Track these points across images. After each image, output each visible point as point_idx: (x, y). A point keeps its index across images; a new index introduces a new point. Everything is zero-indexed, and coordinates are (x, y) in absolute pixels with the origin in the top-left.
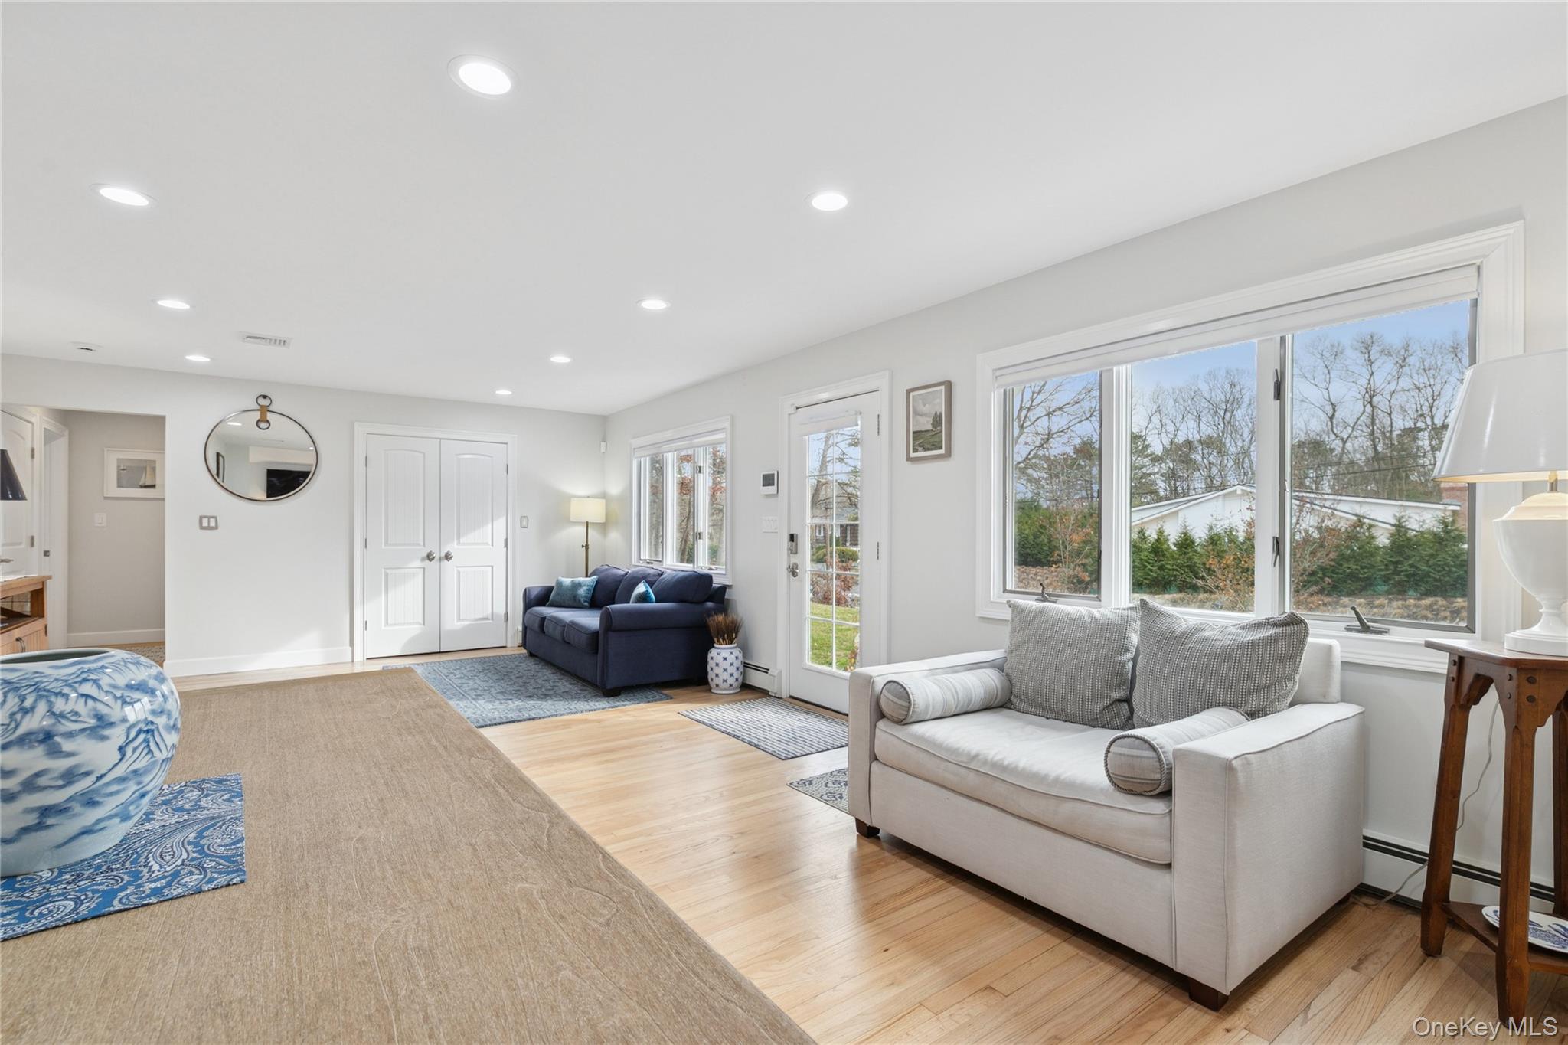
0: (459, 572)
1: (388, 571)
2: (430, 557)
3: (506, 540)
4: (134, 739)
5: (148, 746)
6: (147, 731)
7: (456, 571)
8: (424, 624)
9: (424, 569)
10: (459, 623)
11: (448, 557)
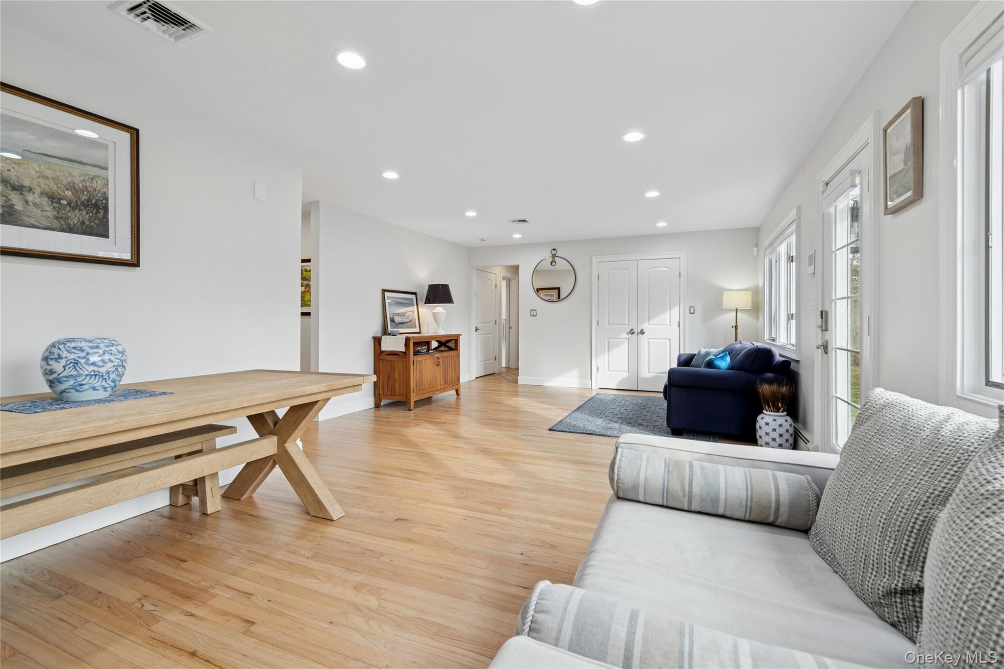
0: (649, 342)
1: (610, 340)
2: (632, 332)
3: (679, 323)
4: (68, 365)
5: (75, 368)
6: (75, 363)
7: (647, 341)
8: (628, 372)
9: (628, 339)
10: (649, 374)
11: (642, 332)
